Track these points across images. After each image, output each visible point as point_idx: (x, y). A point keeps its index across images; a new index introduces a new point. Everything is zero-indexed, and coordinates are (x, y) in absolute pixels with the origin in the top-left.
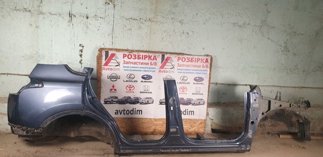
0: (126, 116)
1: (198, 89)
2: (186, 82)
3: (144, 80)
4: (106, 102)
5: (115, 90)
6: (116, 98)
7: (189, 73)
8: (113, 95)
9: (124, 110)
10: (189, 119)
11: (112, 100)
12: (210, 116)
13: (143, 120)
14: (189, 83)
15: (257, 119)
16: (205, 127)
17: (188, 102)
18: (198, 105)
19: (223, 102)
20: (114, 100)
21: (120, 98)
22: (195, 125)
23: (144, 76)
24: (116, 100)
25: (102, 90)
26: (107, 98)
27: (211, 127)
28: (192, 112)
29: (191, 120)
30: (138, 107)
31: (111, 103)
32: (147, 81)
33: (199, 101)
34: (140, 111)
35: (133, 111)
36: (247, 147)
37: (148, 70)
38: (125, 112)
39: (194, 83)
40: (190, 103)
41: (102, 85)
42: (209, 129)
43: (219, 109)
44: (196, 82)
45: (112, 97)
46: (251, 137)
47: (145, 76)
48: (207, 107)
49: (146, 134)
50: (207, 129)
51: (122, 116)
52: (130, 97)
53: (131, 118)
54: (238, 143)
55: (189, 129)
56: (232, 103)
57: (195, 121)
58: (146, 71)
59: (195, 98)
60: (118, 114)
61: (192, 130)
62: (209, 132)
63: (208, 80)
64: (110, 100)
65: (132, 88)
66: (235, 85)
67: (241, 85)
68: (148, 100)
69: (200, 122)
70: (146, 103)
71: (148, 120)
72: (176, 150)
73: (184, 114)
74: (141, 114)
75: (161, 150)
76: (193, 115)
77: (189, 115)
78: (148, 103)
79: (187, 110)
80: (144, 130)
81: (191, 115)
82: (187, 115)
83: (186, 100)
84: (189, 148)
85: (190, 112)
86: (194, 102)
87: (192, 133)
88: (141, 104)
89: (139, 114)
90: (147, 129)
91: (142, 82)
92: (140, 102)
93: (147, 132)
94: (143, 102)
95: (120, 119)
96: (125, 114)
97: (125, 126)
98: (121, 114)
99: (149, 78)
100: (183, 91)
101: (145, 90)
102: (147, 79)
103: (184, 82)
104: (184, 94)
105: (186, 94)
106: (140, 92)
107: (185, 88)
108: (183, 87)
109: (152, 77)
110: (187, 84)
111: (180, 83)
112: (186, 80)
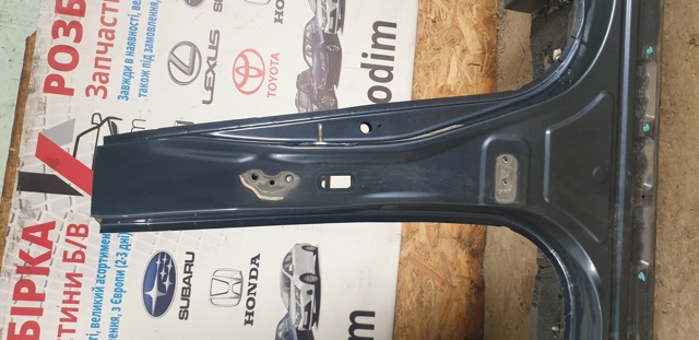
2: (206, 53)
3: (177, 302)
7: (151, 30)
10: (417, 52)
13: (408, 304)
14: (215, 37)
17: (326, 48)
22: (448, 23)
23: (147, 300)
28: (381, 31)
29: (420, 40)
30: (328, 337)
32: (180, 285)
37: (111, 275)
40: (332, 39)
47: (154, 293)
49: (478, 287)
55: (469, 58)
58: (119, 292)
61: (472, 40)
68: (295, 280)
70: (312, 287)
71: (408, 278)
72: (644, 158)
73: (390, 78)
74: (372, 314)
75: (642, 276)
76: (394, 25)
77: (392, 48)
78: (314, 279)
79: (369, 61)
80: (458, 300)
81: (393, 37)
82: (391, 58)
83: (310, 60)
84: (638, 61)
85: (381, 41)
86: (324, 14)
87: (489, 43)
88: (316, 318)
89: (371, 327)
90: (455, 282)
91: (184, 314)
92: (306, 326)
93: (467, 282)
94: (308, 308)
99: (163, 273)
100: (261, 73)
101: (239, 296)
102: (167, 283)
103: (205, 67)
104: (274, 72)
105: (275, 56)
106: (246, 322)
107: (241, 62)
108: (236, 70)
109: (163, 254)
110: (216, 48)
111: (207, 88)
112: (195, 50)
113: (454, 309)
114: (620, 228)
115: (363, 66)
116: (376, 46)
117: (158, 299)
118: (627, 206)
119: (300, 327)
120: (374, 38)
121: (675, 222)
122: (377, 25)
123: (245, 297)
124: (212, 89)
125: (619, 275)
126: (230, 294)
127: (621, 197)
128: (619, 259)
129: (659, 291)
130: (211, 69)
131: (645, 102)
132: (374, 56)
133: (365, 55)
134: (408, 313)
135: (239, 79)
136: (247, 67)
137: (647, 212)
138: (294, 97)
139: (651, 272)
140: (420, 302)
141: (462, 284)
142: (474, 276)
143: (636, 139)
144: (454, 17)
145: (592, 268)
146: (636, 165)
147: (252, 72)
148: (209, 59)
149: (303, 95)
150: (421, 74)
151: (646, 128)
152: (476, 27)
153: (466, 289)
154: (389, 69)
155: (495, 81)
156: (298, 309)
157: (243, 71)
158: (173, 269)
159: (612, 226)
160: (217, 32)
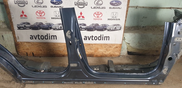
0: (41, 41)
1: (115, 14)
2: (101, 7)
3: (54, 5)
4: (19, 28)
5: (25, 16)
6: (29, 24)
8: (25, 21)
9: (38, 36)
10: (104, 44)
11: (25, 26)
12: (126, 41)
13: (59, 45)
14: (104, 8)
15: (176, 55)
16: (120, 51)
18: (114, 30)
19: (143, 25)
20: (27, 26)
21: (32, 23)
22: (110, 49)
24: (29, 26)
25: (12, 17)
26: (19, 24)
27: (127, 50)
28: (108, 38)
29: (107, 44)
30: (51, 32)
31: (24, 29)
32: (57, 6)
33: (115, 27)
34: (55, 37)
35: (47, 36)
36: (159, 82)
38: (40, 37)
39: (110, 8)
40: (105, 29)
41: (11, 11)
42: (124, 52)
43: (137, 34)
44: (112, 7)
45: (24, 23)
46: (165, 74)
48: (124, 32)
50: (123, 52)
51: (37, 40)
52: (42, 23)
53: (46, 43)
54: (149, 78)
55: (104, 52)
56: (152, 27)
57: (110, 46)
59: (110, 23)
60: (33, 39)
61: (107, 53)
62: (124, 55)
63: (126, 3)
64: (23, 26)
65: (43, 14)
66: (157, 8)
67: (164, 8)
68: (60, 25)
69: (115, 46)
70: (60, 29)
71: (63, 44)
72: (79, 82)
73: (99, 40)
74: (56, 39)
75: (63, 82)
76: (109, 40)
77: (105, 40)
78: (61, 29)
79: (102, 36)
80: (61, 53)
81: (107, 40)
82: (103, 40)
83: (101, 26)
84: (94, 81)
85: (106, 38)
86: (110, 28)
87: (107, 56)
88: (54, 30)
89: (54, 39)
90: (64, 52)
91: (52, 7)
92: (53, 28)
93: (64, 54)
94: (56, 28)
95: (36, 43)
96: (40, 39)
97: (42, 50)
98: (36, 39)
99: (58, 2)
100: (98, 17)
101: (56, 16)
102: (57, 3)
103: (98, 7)
104: (99, 19)
105: (101, 19)
106: (52, 18)
107: (100, 13)
108: (98, 12)
109: (62, 2)
110: (102, 8)
111: (94, 7)
112: (101, 4)
113: (59, 52)
114: (69, 79)
115: (101, 35)
116: (105, 37)
117: (54, 2)
118: (72, 80)
119: (52, 27)
120: (106, 37)
121: (72, 86)
122: (109, 37)
123: (56, 17)
124: (94, 8)
125: (63, 79)
126: (56, 15)
127: (73, 79)
128: (65, 79)
129: (62, 84)
130: (98, 8)
131: (88, 82)
132: (103, 37)
133: (103, 35)
134: (57, 45)
135: (96, 13)
136: (99, 14)
137: (72, 83)
138: (94, 23)
139: (63, 83)
140: (60, 47)
141: (64, 53)
142: (65, 55)
143: (82, 81)
144: (111, 50)
145: (63, 76)
146: (79, 81)
147: (98, 15)
148: (100, 7)
149: (94, 25)
150: (100, 45)
151: (84, 82)
152: (110, 53)
153: (63, 54)
154: (101, 40)
155: (100, 57)
156: (55, 26)
157: (98, 14)
158: (59, 4)
159: (69, 78)
160: (105, 8)
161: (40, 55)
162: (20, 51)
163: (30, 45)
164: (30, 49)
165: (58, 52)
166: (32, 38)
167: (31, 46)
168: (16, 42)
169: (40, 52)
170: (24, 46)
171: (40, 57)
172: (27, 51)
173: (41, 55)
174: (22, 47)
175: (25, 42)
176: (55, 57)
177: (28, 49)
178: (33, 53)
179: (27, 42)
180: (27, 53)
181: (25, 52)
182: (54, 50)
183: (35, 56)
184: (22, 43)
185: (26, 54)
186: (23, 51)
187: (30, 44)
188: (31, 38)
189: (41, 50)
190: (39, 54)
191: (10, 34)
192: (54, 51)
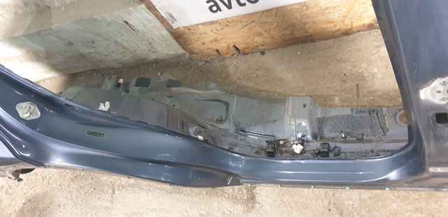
0: (250, 8)
13: (324, 3)
49: (348, 33)
60: (219, 9)
80: (335, 26)
90: (347, 22)
93: (349, 27)
95: (235, 19)
96: (244, 4)
97: (263, 32)
98: (229, 7)
113: (328, 25)
140: (326, 9)
141: (347, 25)
142: (354, 30)
153: (344, 27)
161: (260, 48)
162: (196, 51)
163: (217, 30)
164: (222, 39)
165: (323, 26)
166: (215, 8)
167: (222, 29)
168: (170, 29)
169: (259, 40)
170: (201, 34)
171: (263, 53)
172: (215, 46)
173: (263, 45)
174: (196, 38)
175: (197, 25)
176: (313, 41)
177: (216, 40)
178: (234, 46)
179: (203, 24)
180: (217, 50)
181: (210, 51)
182: (305, 23)
183: (247, 54)
184: (192, 28)
185: (216, 53)
186: (203, 47)
187: (217, 25)
188: (210, 8)
189: (259, 34)
190: (258, 46)
191: (143, 12)
192: (307, 26)
